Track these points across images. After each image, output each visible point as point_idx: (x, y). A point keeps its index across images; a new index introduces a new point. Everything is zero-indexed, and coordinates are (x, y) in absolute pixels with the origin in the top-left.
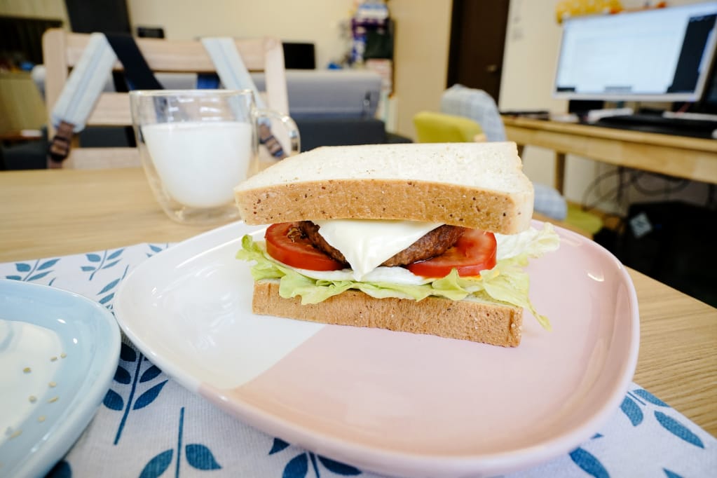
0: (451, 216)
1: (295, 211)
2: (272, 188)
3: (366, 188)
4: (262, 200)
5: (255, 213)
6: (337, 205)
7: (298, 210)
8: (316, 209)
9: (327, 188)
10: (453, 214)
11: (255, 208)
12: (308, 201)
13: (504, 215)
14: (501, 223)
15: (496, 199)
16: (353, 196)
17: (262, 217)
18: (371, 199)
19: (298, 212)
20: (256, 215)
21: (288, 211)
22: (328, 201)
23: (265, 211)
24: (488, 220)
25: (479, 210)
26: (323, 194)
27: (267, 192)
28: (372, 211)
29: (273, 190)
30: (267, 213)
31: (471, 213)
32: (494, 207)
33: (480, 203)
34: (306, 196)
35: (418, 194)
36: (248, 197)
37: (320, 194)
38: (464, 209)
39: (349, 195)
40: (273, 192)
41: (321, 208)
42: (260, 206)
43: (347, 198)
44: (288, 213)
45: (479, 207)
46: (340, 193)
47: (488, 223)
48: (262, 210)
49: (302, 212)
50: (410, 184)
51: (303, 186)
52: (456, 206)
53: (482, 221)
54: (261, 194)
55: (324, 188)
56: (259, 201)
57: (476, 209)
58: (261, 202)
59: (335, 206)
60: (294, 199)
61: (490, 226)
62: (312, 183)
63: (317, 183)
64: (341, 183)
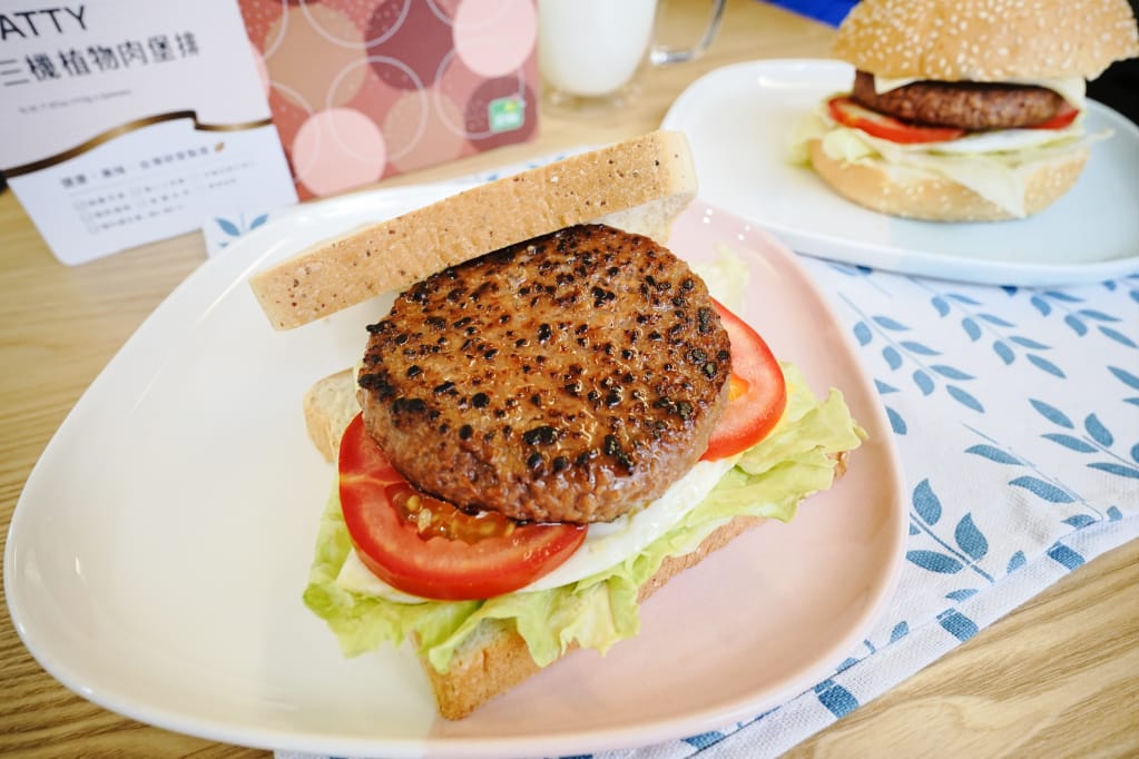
0: (588, 203)
1: (357, 284)
2: (312, 256)
3: (456, 209)
4: (299, 280)
5: (294, 304)
6: (420, 253)
7: (361, 280)
8: (389, 271)
9: (397, 230)
10: (590, 199)
11: (293, 296)
12: (374, 261)
13: (657, 164)
14: (657, 178)
15: (639, 146)
16: (439, 230)
17: (307, 308)
18: (468, 223)
19: (363, 284)
20: (297, 307)
21: (347, 286)
22: (404, 250)
23: (310, 297)
24: (639, 183)
25: (622, 175)
26: (394, 241)
27: (305, 264)
28: (475, 244)
29: (314, 259)
30: (313, 299)
31: (614, 185)
32: (641, 159)
33: (620, 163)
34: (368, 254)
35: (531, 190)
36: (276, 280)
37: (389, 243)
38: (602, 183)
39: (434, 230)
40: (315, 262)
41: (397, 266)
42: (299, 291)
43: (432, 236)
44: (347, 290)
45: (621, 169)
46: (418, 232)
47: (639, 188)
48: (304, 296)
49: (369, 282)
50: (516, 180)
51: (359, 239)
52: (591, 184)
53: (632, 189)
54: (296, 270)
55: (391, 232)
56: (296, 283)
57: (617, 175)
58: (301, 284)
59: (416, 255)
60: (351, 264)
61: (645, 191)
62: (372, 231)
63: (379, 229)
64: (417, 215)
